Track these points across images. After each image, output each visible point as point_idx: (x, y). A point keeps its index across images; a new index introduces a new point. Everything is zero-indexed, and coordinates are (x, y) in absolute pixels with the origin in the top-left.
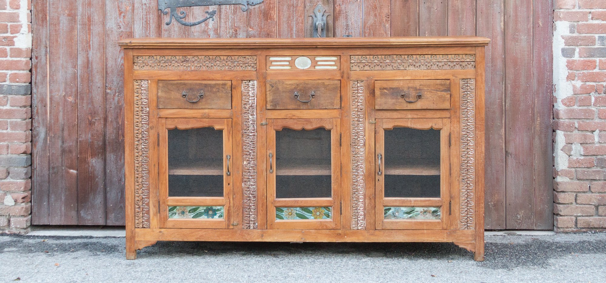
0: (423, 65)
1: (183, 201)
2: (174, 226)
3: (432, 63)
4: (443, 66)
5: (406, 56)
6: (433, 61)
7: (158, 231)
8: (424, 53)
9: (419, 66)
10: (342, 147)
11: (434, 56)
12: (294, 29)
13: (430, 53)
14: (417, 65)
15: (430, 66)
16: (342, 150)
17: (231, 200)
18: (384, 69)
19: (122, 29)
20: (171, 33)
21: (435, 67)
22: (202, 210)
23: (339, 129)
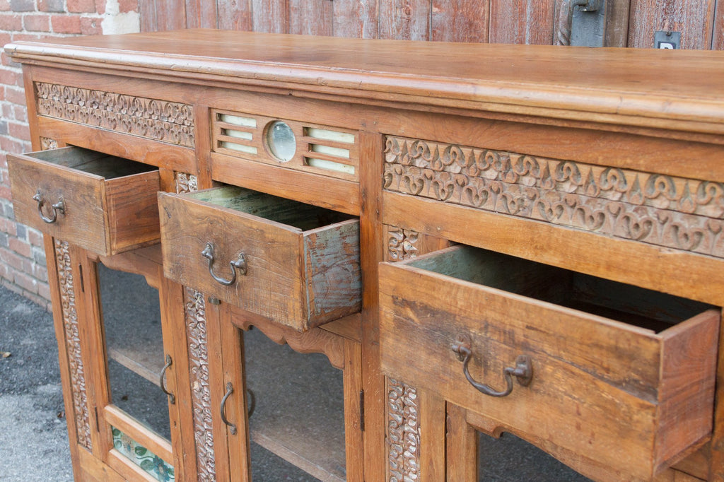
0: (616, 215)
1: (122, 424)
2: (117, 468)
3: (651, 215)
4: (700, 234)
5: (553, 164)
6: (657, 203)
7: (101, 467)
8: (619, 163)
9: (597, 219)
10: (365, 434)
11: (662, 179)
12: (528, 11)
13: (642, 163)
14: (594, 210)
15: (643, 227)
16: (365, 442)
17: (181, 460)
18: (477, 204)
19: (237, 6)
20: (302, 17)
21: (660, 233)
22: (150, 456)
23: (357, 376)
